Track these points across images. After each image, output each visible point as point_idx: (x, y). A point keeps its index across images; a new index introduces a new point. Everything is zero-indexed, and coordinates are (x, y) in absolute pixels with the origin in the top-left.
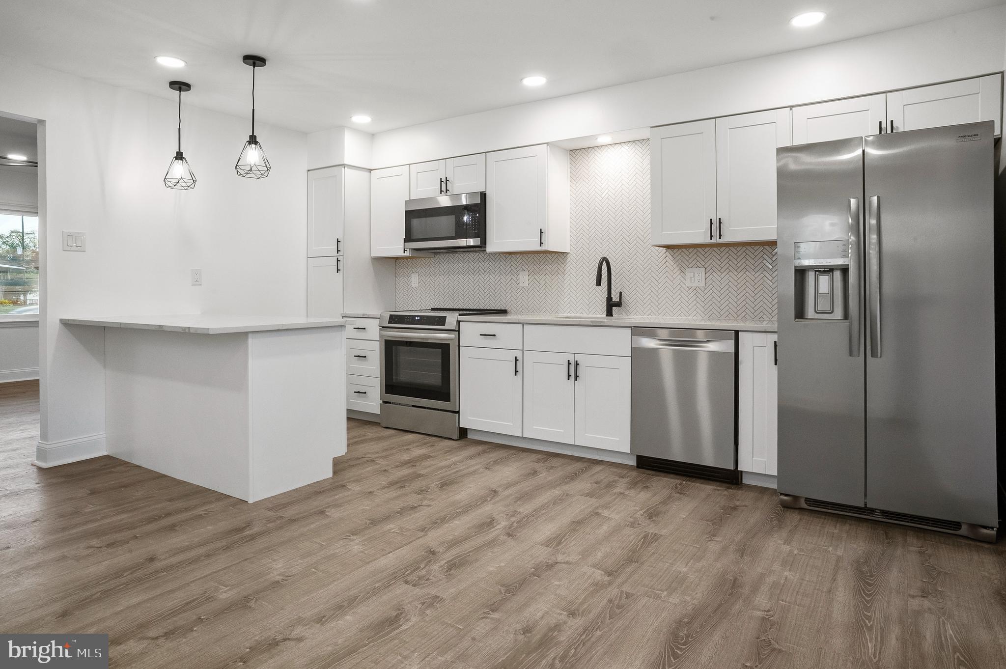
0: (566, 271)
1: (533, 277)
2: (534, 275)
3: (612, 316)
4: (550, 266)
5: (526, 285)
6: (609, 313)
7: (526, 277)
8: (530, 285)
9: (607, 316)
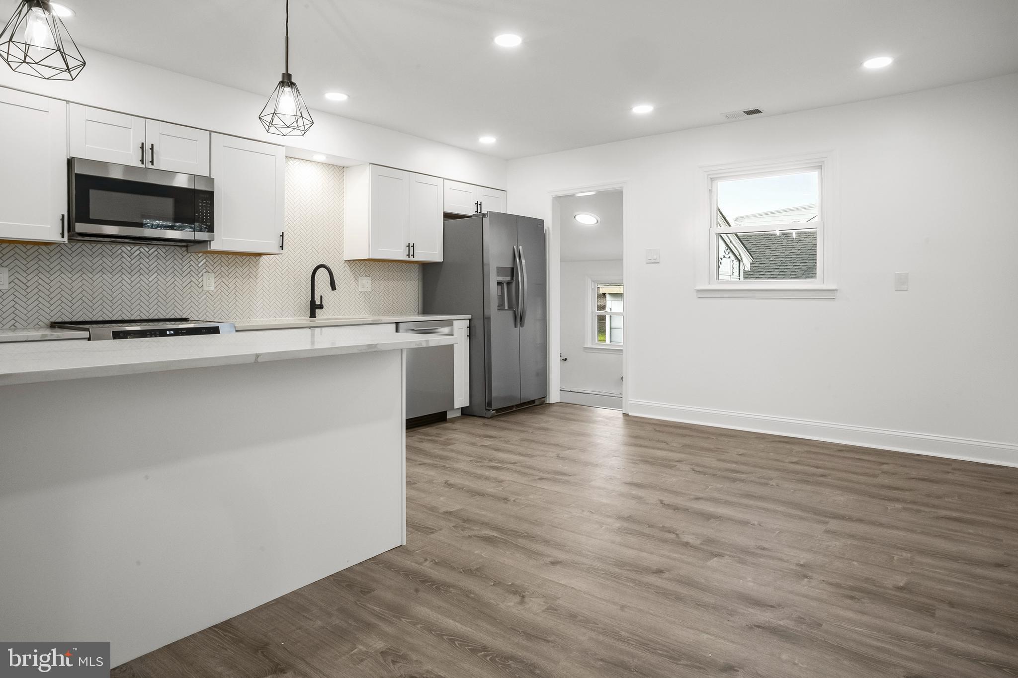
0: (259, 275)
1: (220, 280)
2: (222, 278)
3: (315, 317)
4: (241, 269)
5: (212, 288)
6: (313, 315)
7: (213, 281)
8: (217, 289)
9: (310, 317)
